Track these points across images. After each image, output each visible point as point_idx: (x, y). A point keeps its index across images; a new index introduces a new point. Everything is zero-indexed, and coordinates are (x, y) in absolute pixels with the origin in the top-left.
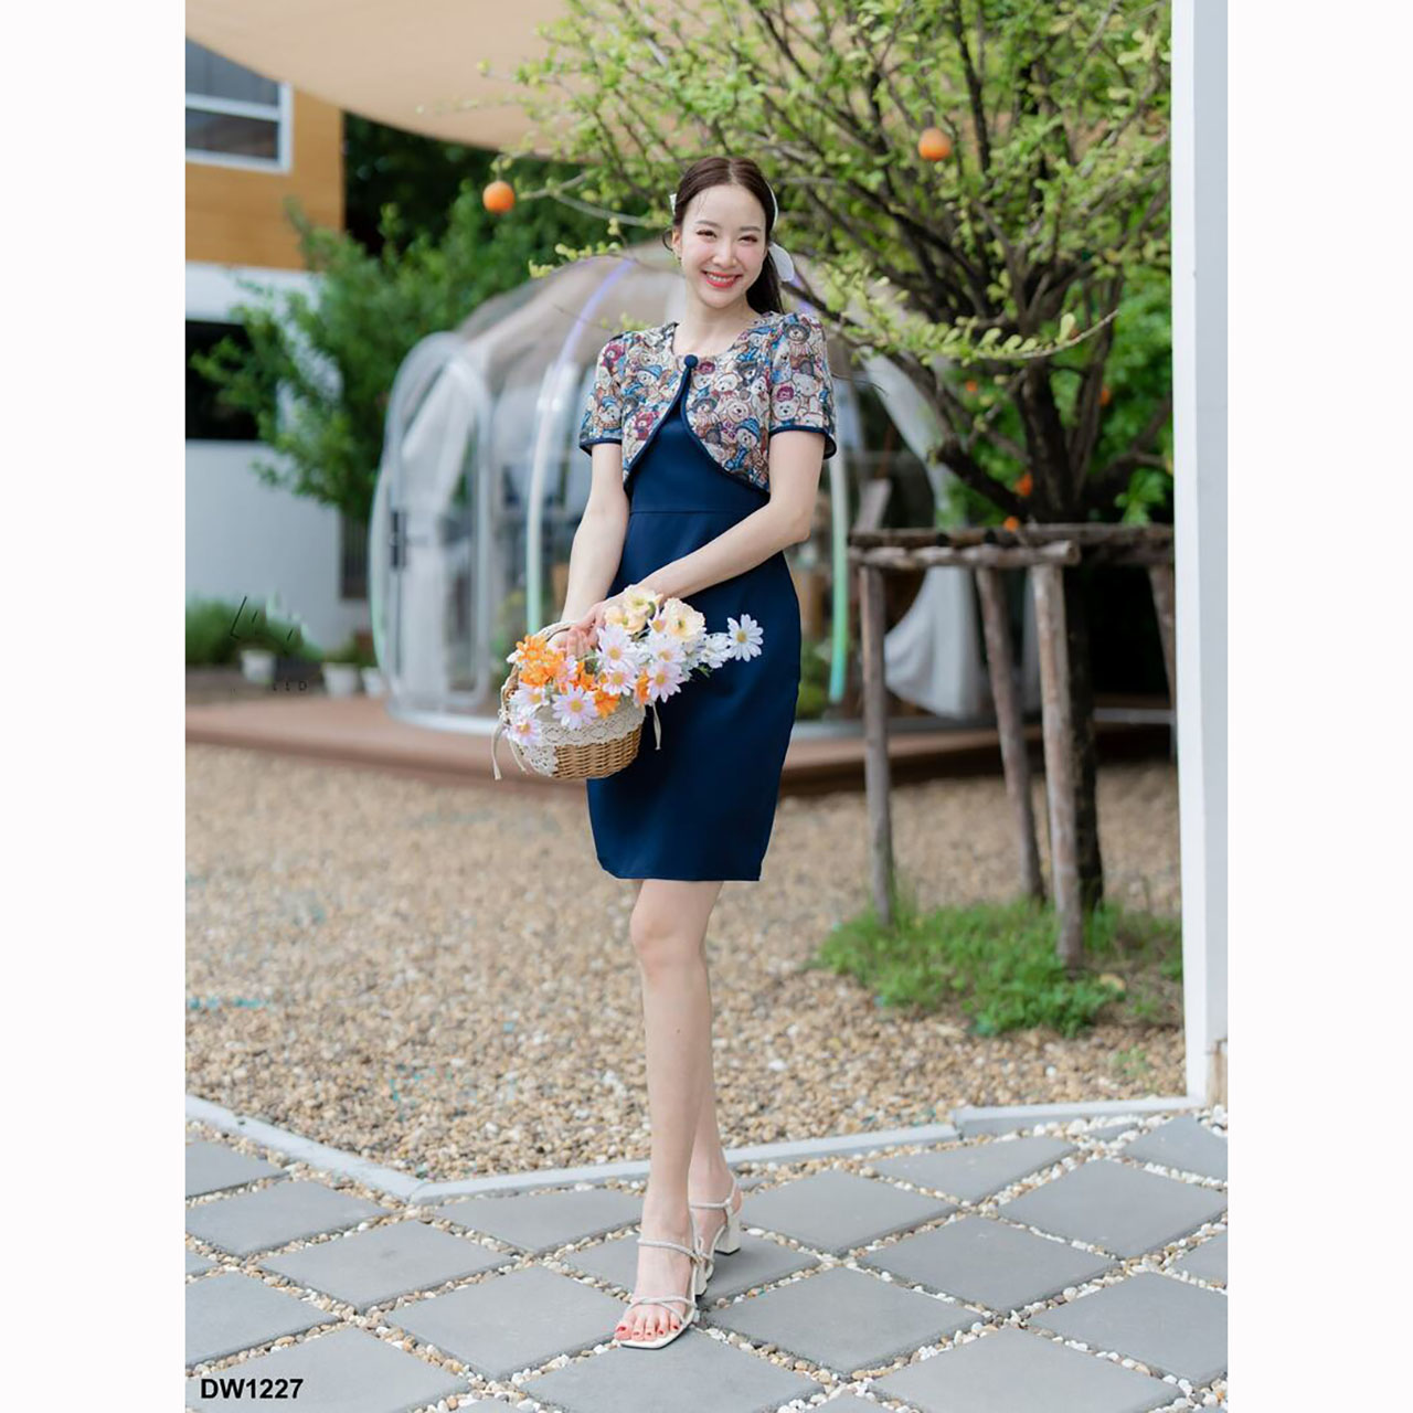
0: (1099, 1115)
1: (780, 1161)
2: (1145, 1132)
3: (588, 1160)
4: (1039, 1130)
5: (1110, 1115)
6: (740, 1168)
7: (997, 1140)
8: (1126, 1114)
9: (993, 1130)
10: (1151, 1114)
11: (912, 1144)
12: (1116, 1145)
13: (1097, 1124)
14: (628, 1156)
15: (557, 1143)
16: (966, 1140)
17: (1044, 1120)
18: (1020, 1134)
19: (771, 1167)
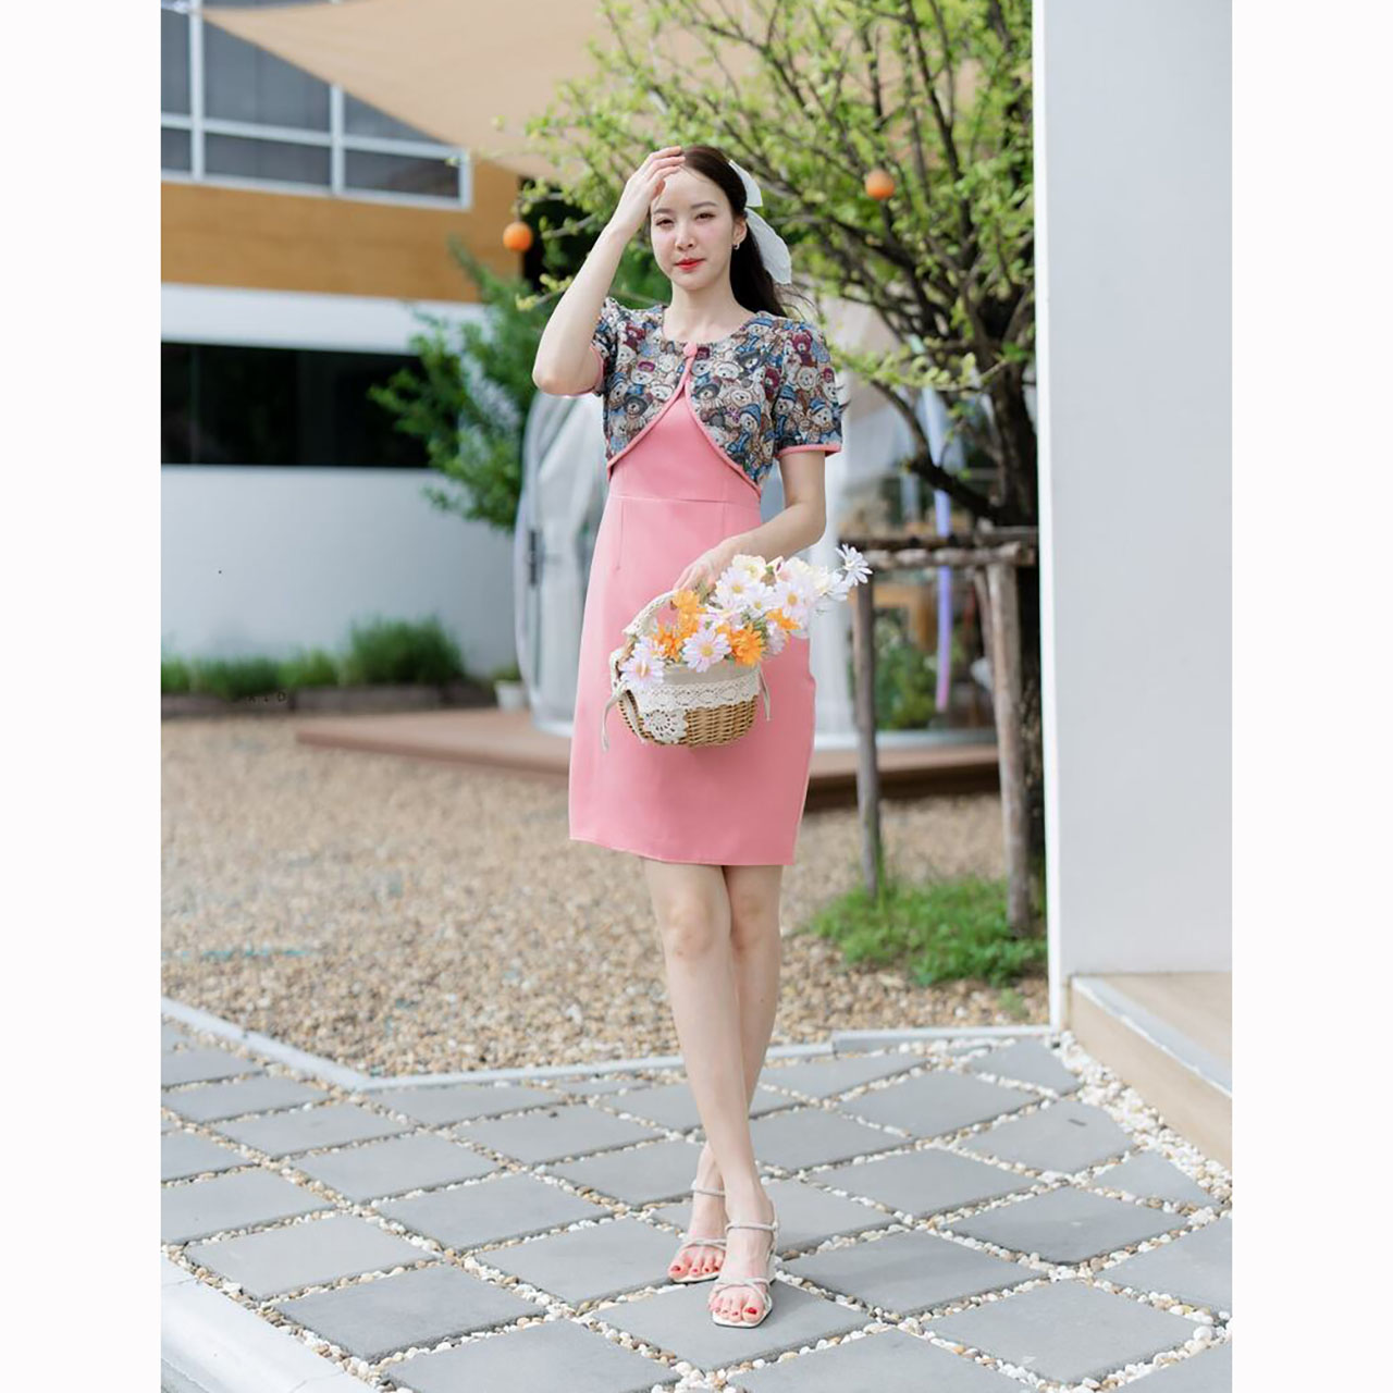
0: (958, 1037)
1: (673, 1068)
2: (994, 1051)
3: (520, 1066)
4: (904, 1048)
5: (969, 1038)
6: (638, 1073)
7: (865, 1056)
8: (984, 1037)
9: (863, 1047)
10: (1006, 1037)
11: (791, 1058)
12: (964, 1060)
13: (957, 1044)
14: (554, 1064)
15: (501, 1055)
16: (839, 1055)
17: (910, 1040)
18: (887, 1052)
19: (666, 1072)
